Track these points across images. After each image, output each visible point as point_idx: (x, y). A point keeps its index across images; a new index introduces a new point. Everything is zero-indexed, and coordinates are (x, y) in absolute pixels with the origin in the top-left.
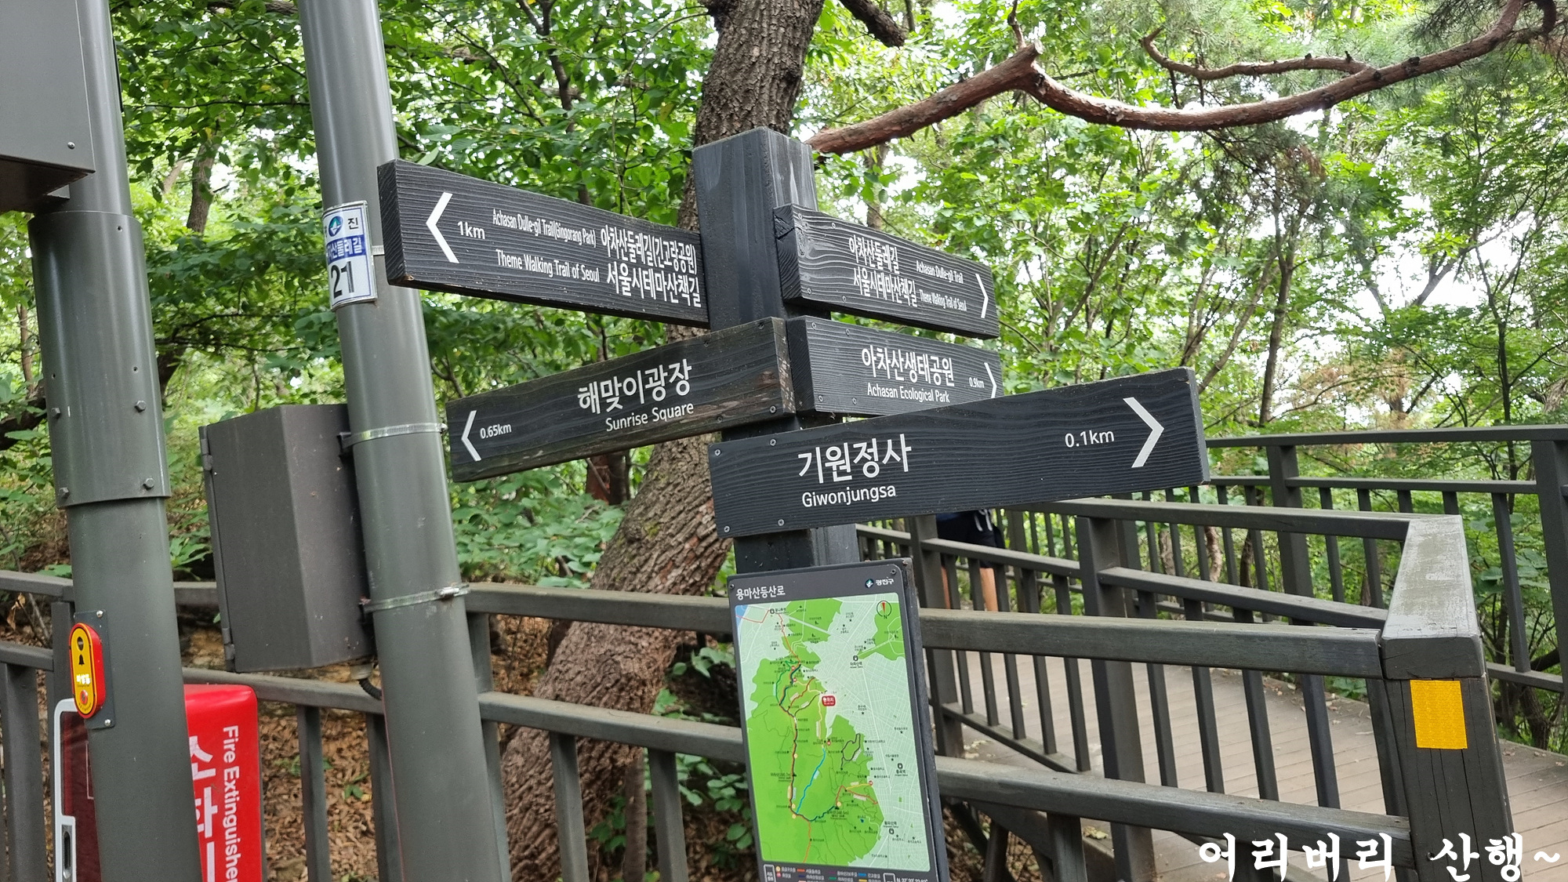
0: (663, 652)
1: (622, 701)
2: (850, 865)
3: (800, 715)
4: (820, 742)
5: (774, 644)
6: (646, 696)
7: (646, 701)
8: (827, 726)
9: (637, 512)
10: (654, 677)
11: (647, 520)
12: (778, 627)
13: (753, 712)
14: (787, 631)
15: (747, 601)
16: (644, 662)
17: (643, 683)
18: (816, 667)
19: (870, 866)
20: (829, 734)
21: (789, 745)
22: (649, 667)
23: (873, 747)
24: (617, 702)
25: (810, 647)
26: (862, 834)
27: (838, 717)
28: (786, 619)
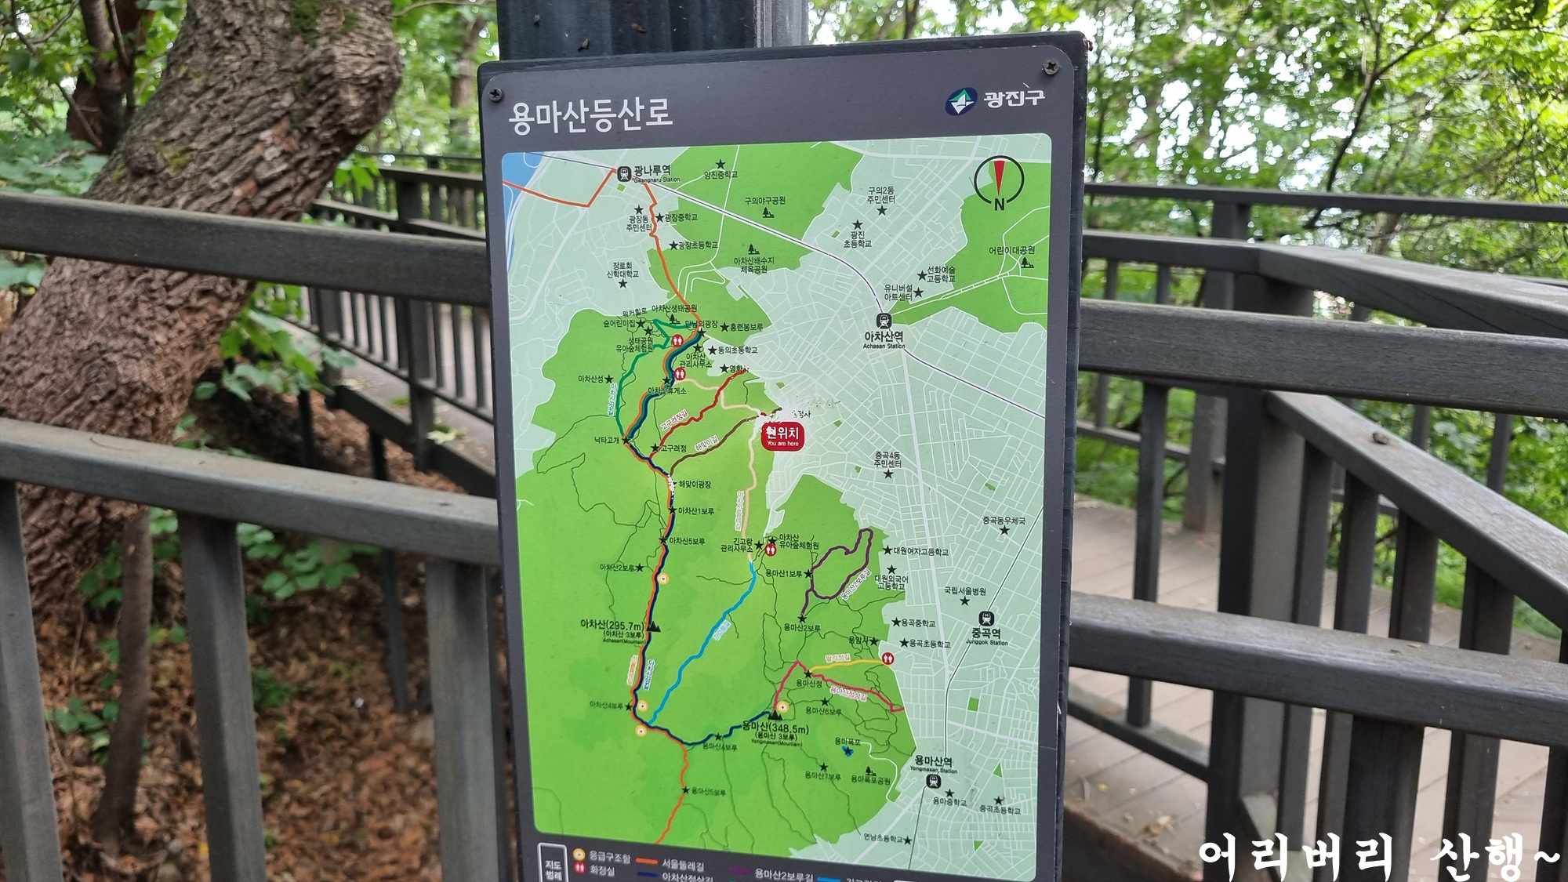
0: (192, 354)
1: (119, 423)
2: (796, 854)
3: (686, 471)
4: (743, 545)
5: (623, 272)
6: (161, 418)
7: (162, 425)
8: (772, 504)
9: (149, 127)
10: (175, 391)
11: (166, 143)
12: (640, 220)
13: (540, 456)
14: (668, 233)
15: (544, 140)
16: (159, 366)
17: (158, 398)
18: (751, 340)
19: (856, 861)
20: (773, 524)
21: (647, 548)
22: (168, 375)
23: (906, 566)
24: (111, 424)
25: (738, 282)
26: (845, 784)
27: (806, 480)
28: (668, 200)
